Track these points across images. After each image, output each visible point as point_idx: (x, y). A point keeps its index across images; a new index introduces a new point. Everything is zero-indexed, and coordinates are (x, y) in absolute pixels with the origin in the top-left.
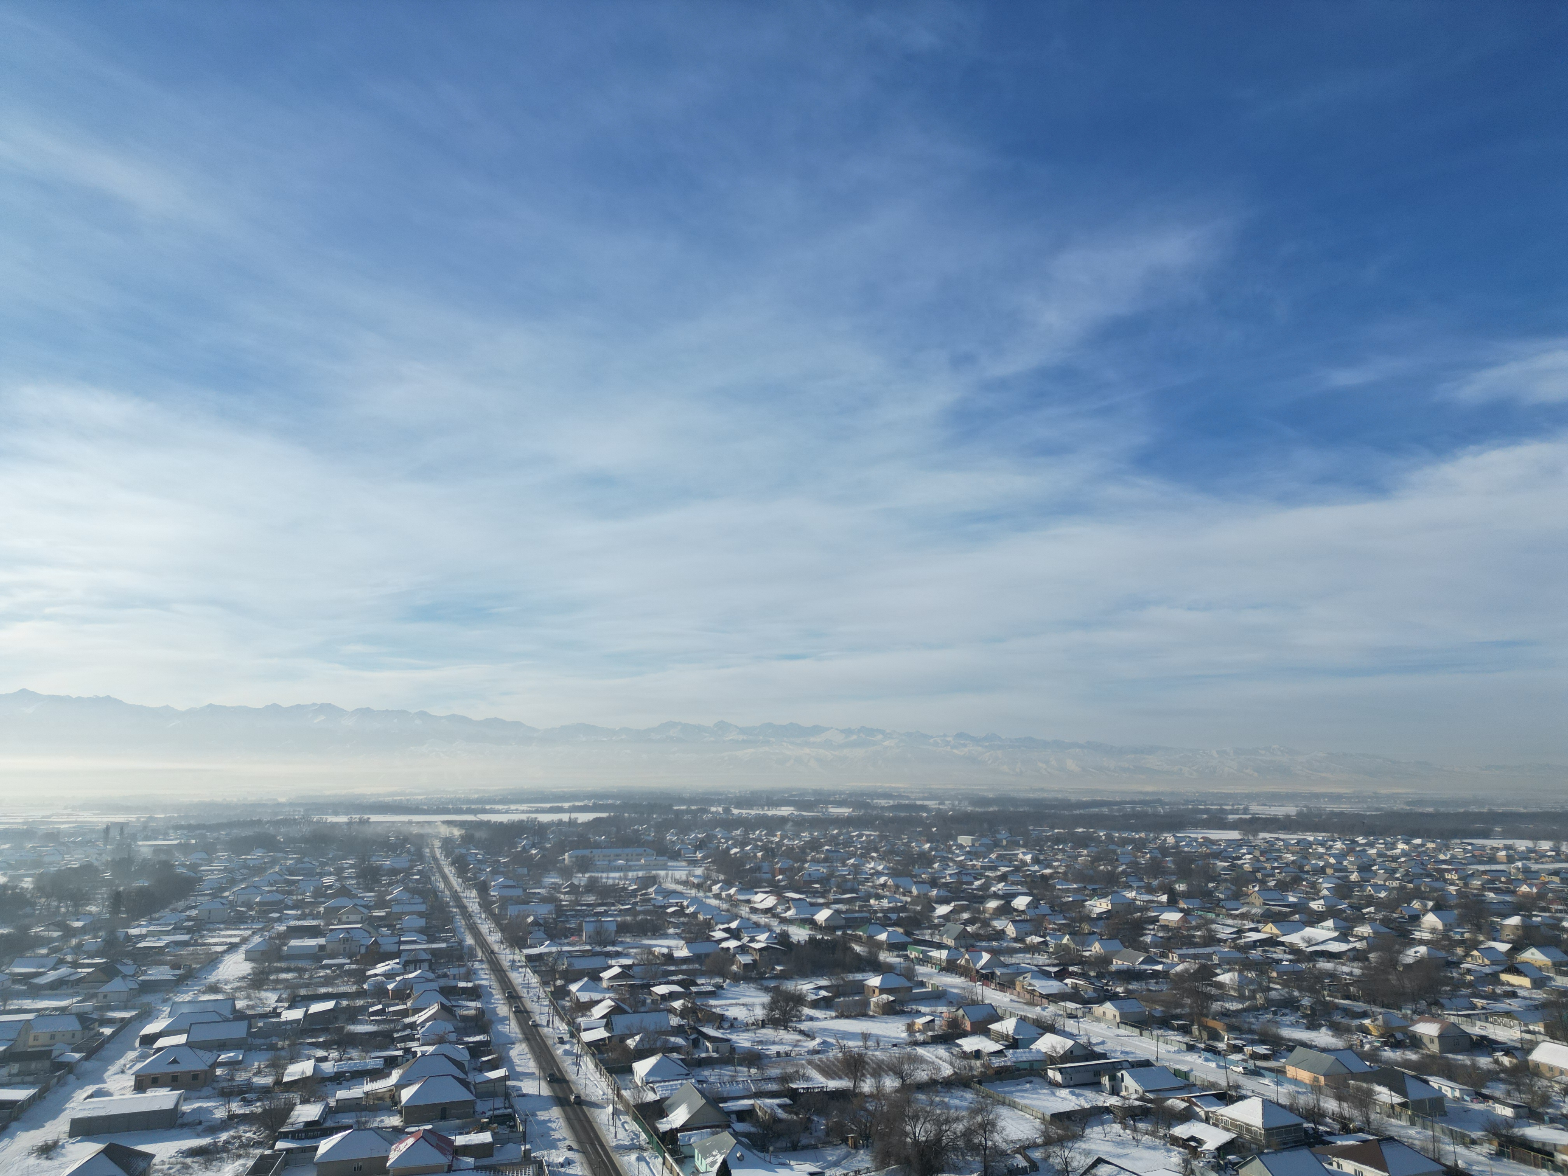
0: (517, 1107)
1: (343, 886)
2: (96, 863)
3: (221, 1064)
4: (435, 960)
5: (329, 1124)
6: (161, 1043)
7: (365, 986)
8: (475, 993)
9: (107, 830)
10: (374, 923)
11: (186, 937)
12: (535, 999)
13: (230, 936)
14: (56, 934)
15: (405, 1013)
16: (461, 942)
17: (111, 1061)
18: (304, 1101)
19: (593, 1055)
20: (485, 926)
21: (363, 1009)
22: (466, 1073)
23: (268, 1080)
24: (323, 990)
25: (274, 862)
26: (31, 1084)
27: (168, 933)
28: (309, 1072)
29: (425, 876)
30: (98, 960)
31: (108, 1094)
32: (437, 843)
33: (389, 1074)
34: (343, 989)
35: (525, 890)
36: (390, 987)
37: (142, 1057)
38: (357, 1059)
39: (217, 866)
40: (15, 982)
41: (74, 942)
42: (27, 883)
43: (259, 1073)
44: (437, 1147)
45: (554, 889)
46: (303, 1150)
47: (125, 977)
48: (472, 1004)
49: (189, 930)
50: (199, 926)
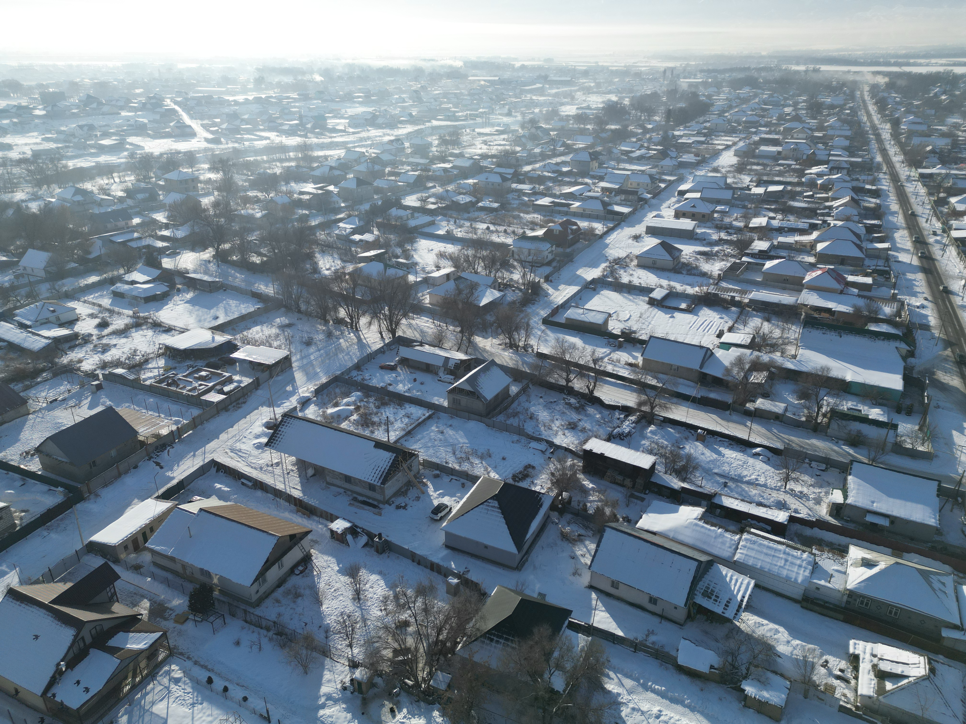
0: (893, 267)
1: (797, 115)
2: (659, 92)
3: (717, 212)
4: (852, 170)
5: (772, 253)
6: (688, 195)
7: (803, 180)
8: (876, 194)
9: (665, 72)
10: (815, 141)
11: (703, 139)
12: (921, 204)
13: (727, 140)
14: (640, 131)
15: (827, 199)
16: (872, 159)
17: (664, 201)
18: (760, 239)
19: (958, 246)
20: (893, 150)
21: (800, 193)
22: (861, 241)
23: (741, 224)
24: (777, 179)
25: (756, 95)
26: (629, 206)
27: (693, 135)
28: (764, 224)
29: (854, 112)
30: (659, 147)
31: (661, 217)
32: (867, 88)
33: (811, 234)
34: (789, 180)
35: (929, 126)
36: (819, 182)
37: (679, 201)
38: (792, 221)
39: (722, 96)
40: (622, 154)
41: (648, 136)
42: (627, 102)
43: (736, 219)
44: (836, 279)
45: (954, 127)
46: (757, 264)
47: (671, 158)
48: (874, 200)
49: (705, 135)
50: (711, 133)
